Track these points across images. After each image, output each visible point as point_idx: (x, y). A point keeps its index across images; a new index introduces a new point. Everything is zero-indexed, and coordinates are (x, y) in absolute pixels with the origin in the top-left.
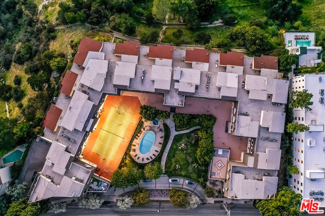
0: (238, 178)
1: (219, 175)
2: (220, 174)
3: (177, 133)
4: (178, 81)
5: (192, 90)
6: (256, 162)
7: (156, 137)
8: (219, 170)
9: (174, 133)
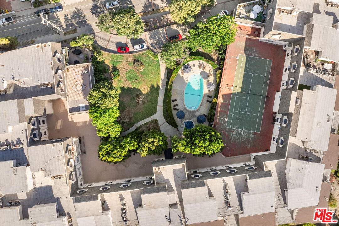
0: (42, 77)
1: (76, 72)
2: (75, 74)
3: (154, 117)
4: (172, 206)
5: (145, 198)
6: (21, 109)
7: (184, 104)
8: (78, 80)
9: (159, 116)
